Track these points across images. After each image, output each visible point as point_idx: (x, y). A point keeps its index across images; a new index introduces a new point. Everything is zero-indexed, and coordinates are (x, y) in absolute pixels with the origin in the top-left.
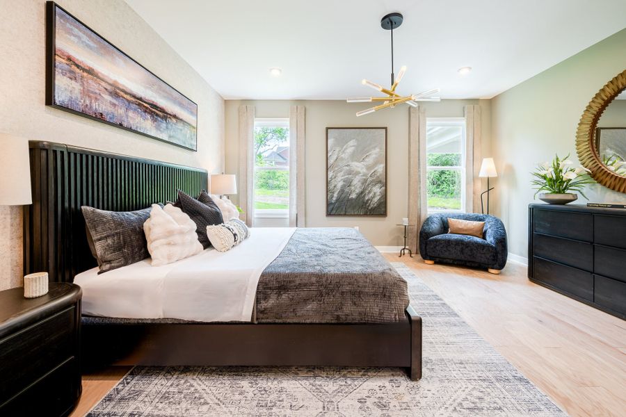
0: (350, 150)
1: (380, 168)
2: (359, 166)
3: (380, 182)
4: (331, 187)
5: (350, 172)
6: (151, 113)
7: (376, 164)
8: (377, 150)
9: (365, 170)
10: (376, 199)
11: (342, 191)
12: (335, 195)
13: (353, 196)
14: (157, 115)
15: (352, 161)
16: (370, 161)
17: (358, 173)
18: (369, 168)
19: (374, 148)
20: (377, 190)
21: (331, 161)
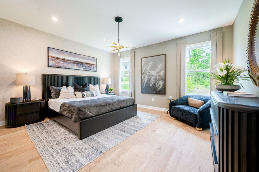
0: (150, 66)
1: (162, 73)
2: (153, 73)
3: (162, 79)
4: (143, 82)
5: (150, 75)
6: (76, 64)
7: (160, 71)
8: (161, 65)
9: (156, 74)
10: (160, 87)
11: (147, 83)
12: (144, 85)
13: (151, 85)
14: (79, 64)
15: (151, 71)
16: (158, 70)
17: (153, 75)
18: (157, 73)
19: (160, 64)
20: (161, 83)
21: (143, 71)
